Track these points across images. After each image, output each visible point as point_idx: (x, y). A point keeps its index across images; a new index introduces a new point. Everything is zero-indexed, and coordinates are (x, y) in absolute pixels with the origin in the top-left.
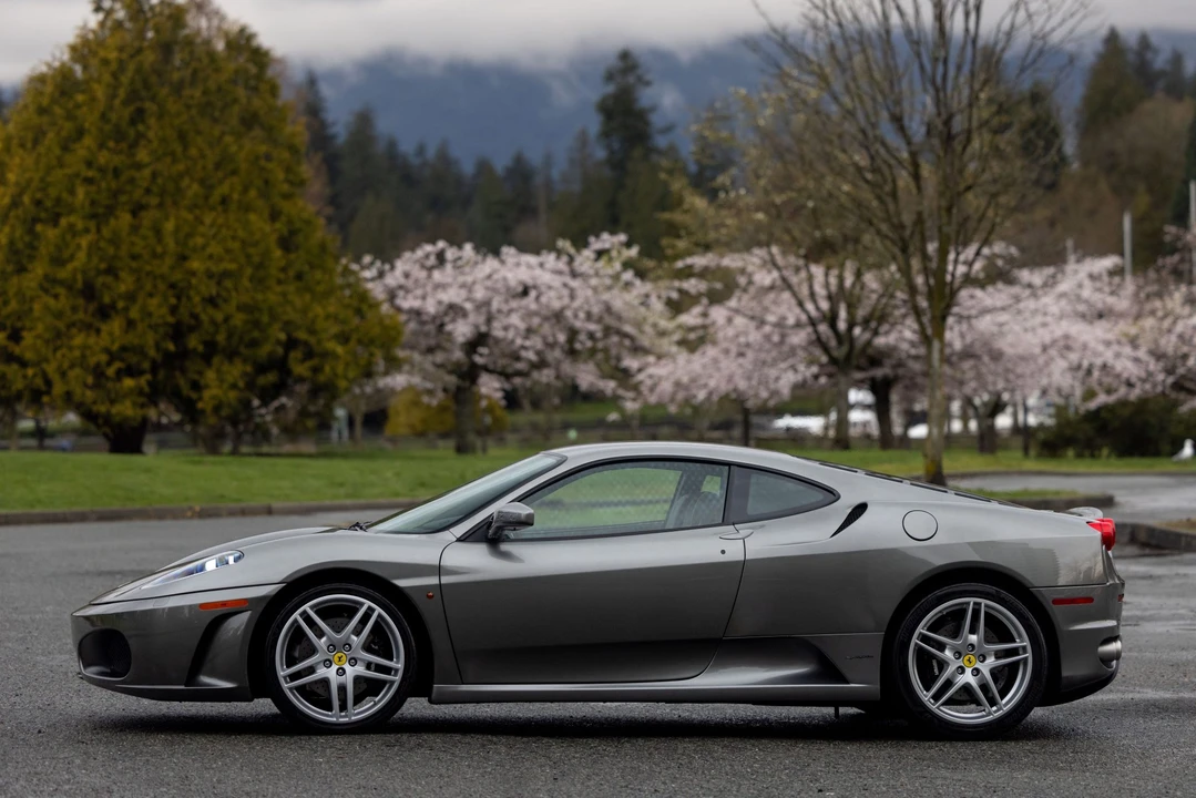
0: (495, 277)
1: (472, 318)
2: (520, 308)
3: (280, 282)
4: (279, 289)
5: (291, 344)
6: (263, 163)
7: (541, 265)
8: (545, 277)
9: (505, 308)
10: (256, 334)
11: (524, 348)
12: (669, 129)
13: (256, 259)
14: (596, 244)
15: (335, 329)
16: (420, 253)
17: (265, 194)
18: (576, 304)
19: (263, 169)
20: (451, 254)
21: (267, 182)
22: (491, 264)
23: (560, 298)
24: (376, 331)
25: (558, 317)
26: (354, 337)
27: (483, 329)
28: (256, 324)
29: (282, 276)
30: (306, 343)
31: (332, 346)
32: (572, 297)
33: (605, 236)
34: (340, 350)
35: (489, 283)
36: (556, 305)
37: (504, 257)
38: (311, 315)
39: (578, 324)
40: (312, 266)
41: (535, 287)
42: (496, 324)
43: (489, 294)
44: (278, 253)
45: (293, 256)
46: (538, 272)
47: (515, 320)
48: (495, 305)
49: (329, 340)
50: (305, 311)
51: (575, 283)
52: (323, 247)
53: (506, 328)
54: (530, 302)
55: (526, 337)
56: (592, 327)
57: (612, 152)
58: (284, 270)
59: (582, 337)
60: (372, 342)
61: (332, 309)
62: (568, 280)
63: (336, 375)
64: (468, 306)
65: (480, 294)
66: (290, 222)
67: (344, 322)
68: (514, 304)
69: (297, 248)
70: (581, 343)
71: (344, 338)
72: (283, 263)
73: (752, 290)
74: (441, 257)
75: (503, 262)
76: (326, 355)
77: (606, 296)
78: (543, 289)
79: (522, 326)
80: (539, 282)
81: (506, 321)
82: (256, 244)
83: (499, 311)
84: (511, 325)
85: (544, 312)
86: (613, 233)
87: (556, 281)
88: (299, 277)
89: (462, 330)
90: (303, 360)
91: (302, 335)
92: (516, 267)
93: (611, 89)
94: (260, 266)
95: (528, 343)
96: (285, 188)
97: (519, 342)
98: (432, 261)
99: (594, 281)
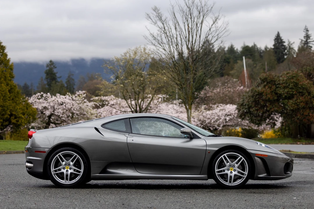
0: (55, 100)
1: (50, 110)
2: (61, 108)
3: (9, 100)
4: (9, 102)
5: (11, 115)
6: (4, 72)
7: (66, 98)
8: (67, 100)
9: (58, 108)
10: (4, 112)
11: (62, 117)
12: (60, 77)
13: (4, 95)
14: (78, 93)
15: (22, 112)
16: (37, 95)
17: (5, 80)
18: (74, 107)
19: (4, 74)
20: (44, 95)
21: (5, 77)
22: (54, 98)
23: (70, 105)
24: (31, 112)
25: (70, 110)
26: (26, 113)
27: (53, 113)
28: (4, 110)
29: (9, 99)
30: (15, 115)
31: (21, 115)
32: (73, 105)
33: (80, 91)
34: (23, 116)
35: (54, 102)
36: (70, 107)
37: (57, 96)
38: (16, 108)
39: (74, 112)
40: (15, 97)
41: (65, 103)
42: (56, 111)
43: (54, 104)
44: (8, 94)
45: (12, 94)
46: (65, 99)
47: (60, 110)
48: (55, 107)
49: (20, 114)
50: (15, 107)
51: (74, 102)
52: (18, 92)
53: (58, 113)
54: (64, 106)
55: (63, 115)
56: (78, 112)
57: (48, 82)
58: (9, 97)
59: (75, 115)
60: (30, 115)
61: (21, 107)
62: (72, 101)
63: (22, 122)
64: (49, 107)
65: (52, 104)
66: (11, 86)
67: (23, 110)
68: (60, 107)
69: (12, 92)
70: (75, 116)
71: (24, 114)
72: (10, 96)
73: (109, 105)
74: (42, 96)
75: (57, 97)
76: (20, 117)
77: (80, 105)
78: (67, 103)
79: (62, 112)
80: (65, 102)
81: (58, 111)
82: (3, 91)
83: (56, 108)
84: (59, 111)
85: (67, 109)
86: (82, 90)
87: (69, 101)
88: (13, 99)
89: (48, 113)
90: (14, 119)
91: (14, 113)
92: (60, 98)
93: (48, 68)
94: (4, 97)
95: (63, 116)
96: (10, 78)
97: (61, 115)
98: (40, 97)
99: (78, 102)
